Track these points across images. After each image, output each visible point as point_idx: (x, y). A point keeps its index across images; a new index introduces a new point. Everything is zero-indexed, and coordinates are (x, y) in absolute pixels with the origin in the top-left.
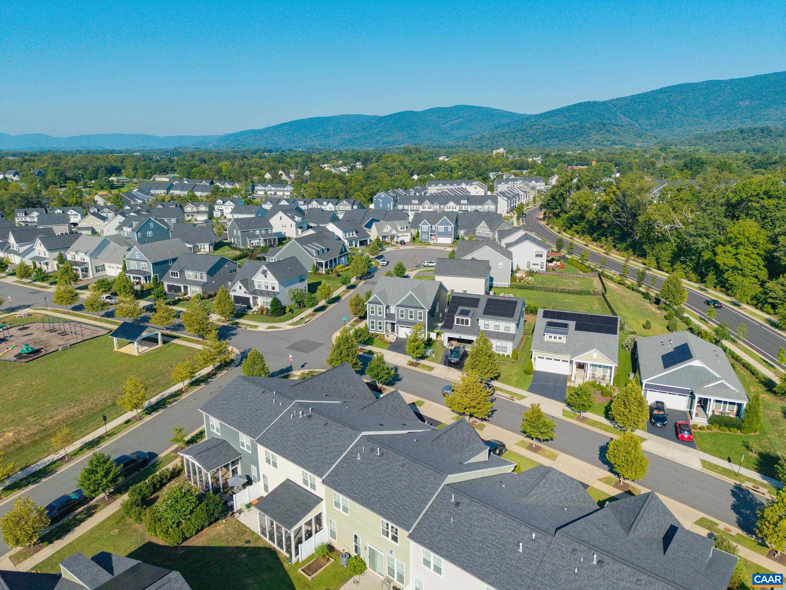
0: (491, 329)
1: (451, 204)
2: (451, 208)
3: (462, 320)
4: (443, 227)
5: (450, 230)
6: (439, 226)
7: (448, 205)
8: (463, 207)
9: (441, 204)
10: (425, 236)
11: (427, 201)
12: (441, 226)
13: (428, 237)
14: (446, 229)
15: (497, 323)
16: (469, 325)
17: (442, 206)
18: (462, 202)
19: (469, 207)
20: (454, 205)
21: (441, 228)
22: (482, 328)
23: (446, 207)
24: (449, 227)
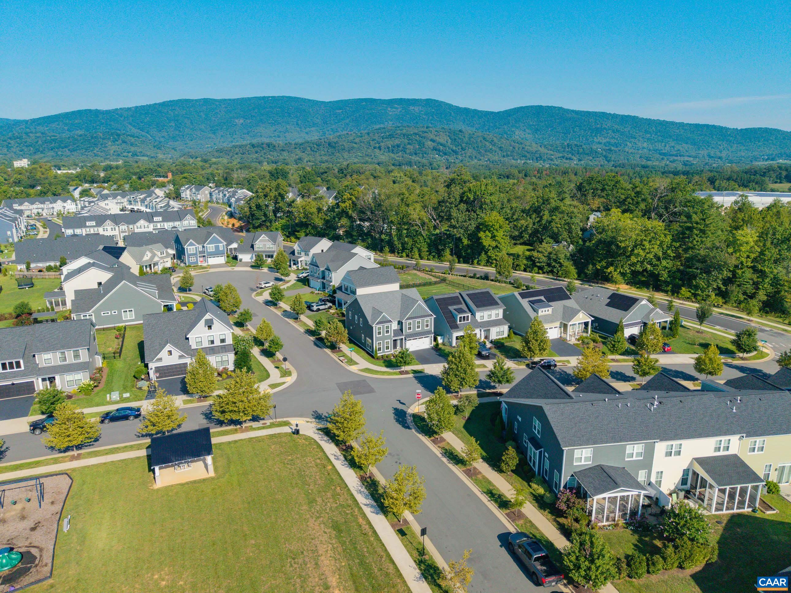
0: (486, 319)
1: (142, 222)
2: (143, 227)
3: (464, 317)
4: (213, 245)
5: (221, 248)
6: (208, 246)
7: (138, 224)
8: (159, 225)
9: (128, 223)
10: (193, 260)
11: (108, 222)
12: (211, 245)
13: (197, 259)
14: (217, 247)
15: (489, 313)
16: (470, 321)
17: (131, 226)
18: (155, 219)
19: (165, 224)
20: (146, 224)
21: (211, 247)
22: (479, 321)
23: (135, 227)
24: (220, 245)
